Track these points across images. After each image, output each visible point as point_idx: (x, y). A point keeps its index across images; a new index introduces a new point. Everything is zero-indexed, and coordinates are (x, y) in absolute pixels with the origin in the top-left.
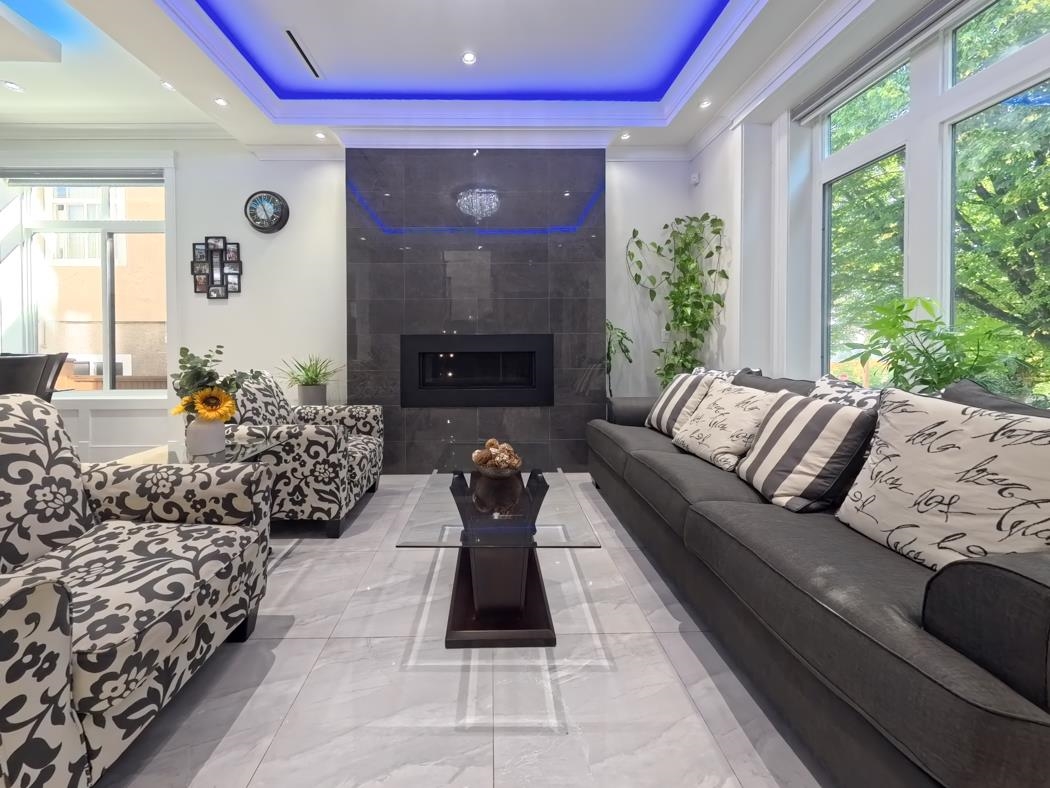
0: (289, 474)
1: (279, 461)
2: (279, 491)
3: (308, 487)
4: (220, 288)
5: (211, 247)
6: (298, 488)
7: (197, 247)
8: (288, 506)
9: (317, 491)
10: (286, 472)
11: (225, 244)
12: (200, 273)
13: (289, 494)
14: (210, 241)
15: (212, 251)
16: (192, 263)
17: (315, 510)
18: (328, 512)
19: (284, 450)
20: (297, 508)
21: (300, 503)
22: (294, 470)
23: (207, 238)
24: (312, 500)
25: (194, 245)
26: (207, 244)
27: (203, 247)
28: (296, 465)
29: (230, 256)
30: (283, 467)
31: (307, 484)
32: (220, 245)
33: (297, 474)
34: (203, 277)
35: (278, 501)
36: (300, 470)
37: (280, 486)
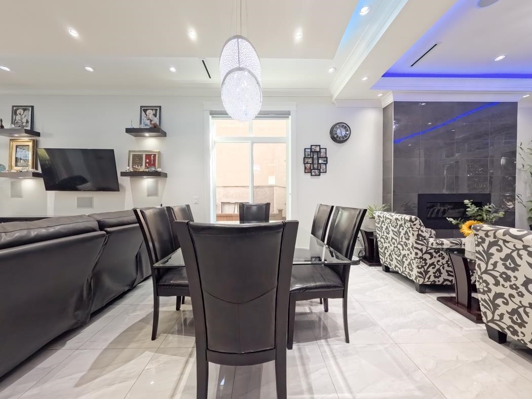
0: (435, 263)
1: (432, 257)
2: (429, 271)
3: (444, 269)
4: (317, 171)
5: (313, 150)
6: (439, 270)
7: (306, 150)
8: (432, 279)
9: (447, 271)
10: (434, 262)
11: (320, 149)
12: (307, 163)
13: (434, 273)
14: (313, 147)
15: (313, 152)
16: (304, 158)
17: (445, 280)
18: (451, 281)
19: (435, 252)
20: (436, 280)
21: (438, 277)
22: (439, 261)
23: (312, 146)
24: (445, 275)
25: (305, 149)
26: (311, 149)
27: (309, 150)
28: (440, 259)
29: (322, 154)
30: (433, 260)
31: (443, 268)
32: (318, 149)
33: (439, 263)
34: (309, 165)
35: (428, 276)
36: (441, 261)
37: (430, 269)
